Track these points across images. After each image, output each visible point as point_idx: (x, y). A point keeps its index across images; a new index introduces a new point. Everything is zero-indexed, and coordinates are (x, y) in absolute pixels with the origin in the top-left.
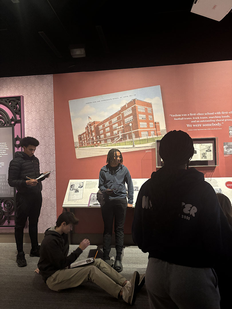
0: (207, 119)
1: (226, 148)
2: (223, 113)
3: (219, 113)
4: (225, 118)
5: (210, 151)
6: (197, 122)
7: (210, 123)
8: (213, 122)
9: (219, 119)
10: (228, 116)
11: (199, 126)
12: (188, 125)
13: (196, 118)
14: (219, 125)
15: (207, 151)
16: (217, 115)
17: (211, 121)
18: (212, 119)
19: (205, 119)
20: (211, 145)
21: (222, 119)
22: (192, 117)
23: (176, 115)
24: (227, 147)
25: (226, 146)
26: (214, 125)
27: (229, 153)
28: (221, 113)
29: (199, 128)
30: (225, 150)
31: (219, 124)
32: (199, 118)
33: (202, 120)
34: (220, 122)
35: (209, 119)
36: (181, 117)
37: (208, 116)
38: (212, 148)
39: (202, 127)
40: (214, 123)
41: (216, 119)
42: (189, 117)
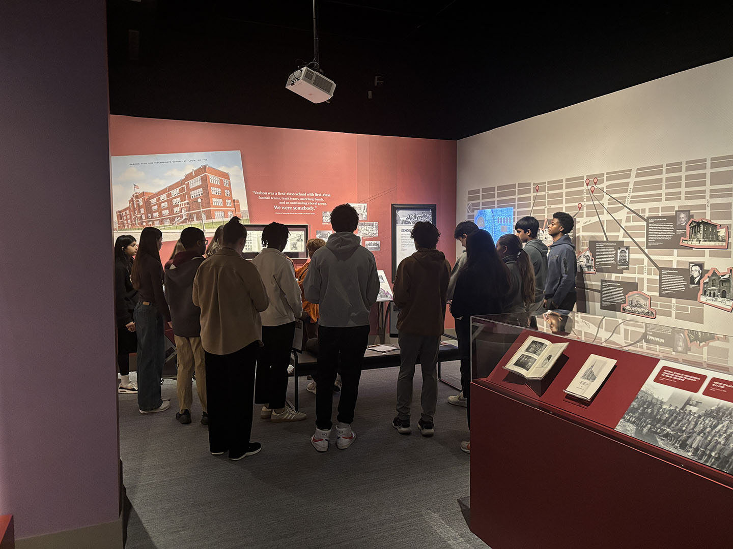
0: (298, 201)
2: (316, 195)
3: (312, 195)
4: (318, 202)
5: (302, 240)
6: (287, 203)
7: (302, 206)
9: (312, 202)
10: (321, 199)
11: (288, 209)
12: (276, 207)
13: (286, 199)
15: (298, 240)
16: (309, 197)
17: (303, 203)
18: (304, 201)
19: (295, 201)
20: (303, 233)
21: (315, 202)
22: (281, 196)
23: (261, 193)
25: (319, 235)
26: (307, 209)
28: (314, 195)
29: (289, 211)
31: (311, 208)
32: (288, 199)
33: (293, 201)
34: (313, 206)
35: (301, 201)
36: (267, 196)
37: (299, 197)
38: (303, 238)
39: (293, 211)
40: (306, 206)
41: (308, 202)
42: (278, 196)
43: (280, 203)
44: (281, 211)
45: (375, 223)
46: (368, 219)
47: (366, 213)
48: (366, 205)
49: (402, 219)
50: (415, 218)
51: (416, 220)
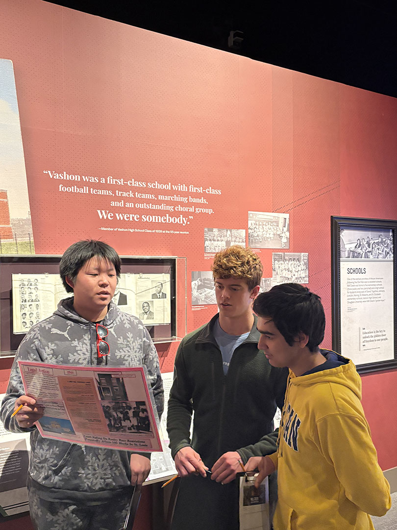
0: (153, 202)
1: (196, 287)
2: (193, 189)
3: (183, 188)
4: (196, 205)
6: (127, 205)
7: (162, 213)
8: (168, 212)
9: (182, 204)
10: (202, 201)
11: (131, 219)
12: (102, 214)
13: (125, 194)
14: (181, 222)
16: (178, 193)
17: (163, 207)
18: (168, 203)
19: (148, 201)
20: (165, 278)
21: (189, 205)
22: (113, 188)
23: (65, 176)
24: (200, 283)
25: (196, 282)
26: (172, 220)
27: (204, 301)
28: (188, 189)
29: (132, 224)
30: (195, 293)
31: (181, 220)
32: (131, 195)
33: (142, 201)
34: (186, 215)
35: (160, 202)
36: (81, 184)
37: (157, 192)
38: (167, 289)
39: (140, 224)
40: (171, 215)
41: (175, 204)
42: (106, 187)
43: (113, 204)
44: (114, 223)
45: (304, 256)
46: (292, 248)
47: (288, 234)
48: (287, 216)
49: (348, 247)
50: (369, 246)
51: (370, 249)
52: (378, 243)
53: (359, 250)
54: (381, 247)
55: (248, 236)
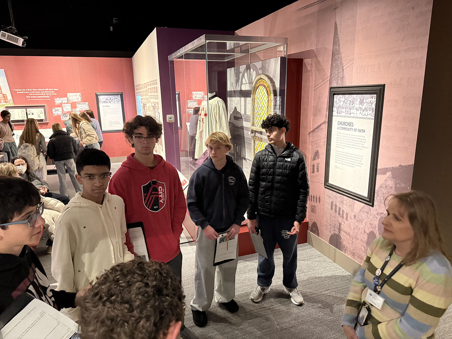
0: (40, 93)
2: (50, 89)
3: (47, 89)
4: (52, 93)
5: (42, 113)
7: (42, 95)
11: (35, 97)
12: (27, 97)
14: (48, 97)
19: (38, 93)
20: (43, 109)
21: (49, 93)
22: (29, 91)
23: (18, 90)
25: (54, 110)
26: (45, 97)
27: (57, 114)
30: (54, 112)
32: (34, 92)
36: (22, 91)
37: (40, 91)
41: (46, 93)
42: (27, 91)
43: (29, 94)
44: (30, 98)
45: (87, 103)
46: (82, 101)
47: (81, 98)
48: (80, 93)
49: (102, 100)
50: (111, 99)
51: (111, 100)
52: (114, 99)
53: (107, 101)
54: (116, 100)
55: (68, 99)
